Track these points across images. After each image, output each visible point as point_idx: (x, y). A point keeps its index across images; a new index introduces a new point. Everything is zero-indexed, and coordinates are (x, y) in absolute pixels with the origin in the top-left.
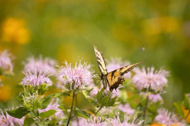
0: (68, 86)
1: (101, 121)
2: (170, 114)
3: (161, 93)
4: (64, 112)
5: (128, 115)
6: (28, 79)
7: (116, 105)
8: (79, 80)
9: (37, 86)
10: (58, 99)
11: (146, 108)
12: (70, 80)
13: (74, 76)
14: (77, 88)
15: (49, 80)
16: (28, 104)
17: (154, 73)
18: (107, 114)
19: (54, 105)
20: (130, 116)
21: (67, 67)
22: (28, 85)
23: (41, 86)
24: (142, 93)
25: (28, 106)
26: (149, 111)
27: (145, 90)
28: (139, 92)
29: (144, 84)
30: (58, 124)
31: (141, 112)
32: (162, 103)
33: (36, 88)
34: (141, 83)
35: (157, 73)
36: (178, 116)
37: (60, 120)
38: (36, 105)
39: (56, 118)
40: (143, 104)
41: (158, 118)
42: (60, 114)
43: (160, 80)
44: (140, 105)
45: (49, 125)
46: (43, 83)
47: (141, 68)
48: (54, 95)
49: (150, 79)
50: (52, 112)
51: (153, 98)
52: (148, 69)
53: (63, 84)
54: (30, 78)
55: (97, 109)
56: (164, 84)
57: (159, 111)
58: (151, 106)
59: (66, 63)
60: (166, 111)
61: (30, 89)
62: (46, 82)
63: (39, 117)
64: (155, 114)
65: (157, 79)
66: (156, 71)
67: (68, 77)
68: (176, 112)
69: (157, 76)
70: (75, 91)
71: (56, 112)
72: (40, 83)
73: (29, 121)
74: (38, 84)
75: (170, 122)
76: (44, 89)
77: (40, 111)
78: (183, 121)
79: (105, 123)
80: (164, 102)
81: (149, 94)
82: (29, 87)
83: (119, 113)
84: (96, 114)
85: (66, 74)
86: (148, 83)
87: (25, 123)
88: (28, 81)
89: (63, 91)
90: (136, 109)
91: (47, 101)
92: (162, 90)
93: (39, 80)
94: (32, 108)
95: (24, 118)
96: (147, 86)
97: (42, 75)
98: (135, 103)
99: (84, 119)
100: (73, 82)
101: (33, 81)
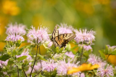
0: (34, 41)
1: (54, 63)
2: (97, 57)
3: (91, 45)
4: (32, 57)
5: (71, 59)
6: (9, 37)
7: (63, 52)
8: (41, 37)
9: (15, 41)
10: (28, 49)
11: (82, 54)
12: (36, 38)
13: (38, 35)
14: (40, 43)
15: (22, 38)
16: (9, 52)
17: (87, 32)
18: (58, 58)
19: (26, 52)
20: (72, 59)
21: (33, 30)
22: (9, 41)
23: (18, 41)
24: (79, 45)
25: (9, 54)
26: (84, 56)
27: (81, 43)
28: (78, 45)
29: (80, 40)
30: (28, 64)
31: (79, 56)
32: (92, 51)
33: (14, 43)
34: (79, 39)
35: (89, 32)
36: (102, 59)
37: (29, 62)
38: (15, 53)
39: (27, 60)
40: (80, 52)
41: (89, 60)
42: (29, 58)
43: (90, 37)
44: (78, 52)
45: (22, 65)
46: (19, 40)
47: (79, 30)
48: (25, 47)
49: (84, 36)
50: (25, 57)
51: (86, 48)
52: (83, 30)
53: (31, 40)
54: (11, 37)
55: (52, 55)
56: (93, 39)
57: (90, 56)
58: (85, 53)
59: (32, 27)
60: (94, 55)
61: (11, 43)
62: (21, 39)
63: (17, 60)
64: (87, 57)
65: (88, 36)
66: (88, 32)
67: (34, 36)
68: (100, 56)
69: (88, 34)
70: (38, 44)
71: (27, 57)
72: (17, 39)
73: (11, 63)
74: (16, 40)
75: (97, 62)
76: (20, 43)
77: (17, 57)
78: (105, 61)
79: (57, 63)
80: (93, 50)
81: (84, 46)
82: (10, 42)
83: (65, 57)
84: (51, 58)
85: (33, 34)
86: (83, 39)
87: (8, 64)
88: (10, 39)
89: (31, 44)
90: (76, 55)
91: (21, 50)
92: (92, 43)
93: (16, 38)
94: (12, 55)
95: (7, 61)
96: (82, 40)
97: (18, 35)
98: (75, 51)
99: (44, 61)
100: (37, 39)
101: (13, 38)
